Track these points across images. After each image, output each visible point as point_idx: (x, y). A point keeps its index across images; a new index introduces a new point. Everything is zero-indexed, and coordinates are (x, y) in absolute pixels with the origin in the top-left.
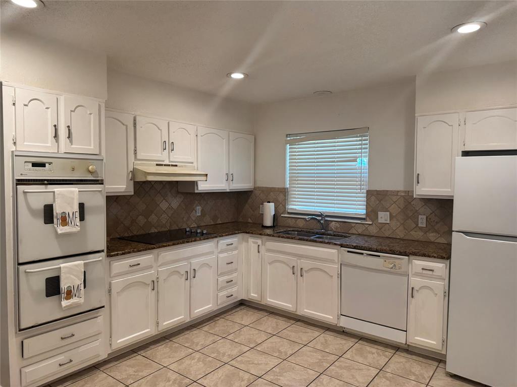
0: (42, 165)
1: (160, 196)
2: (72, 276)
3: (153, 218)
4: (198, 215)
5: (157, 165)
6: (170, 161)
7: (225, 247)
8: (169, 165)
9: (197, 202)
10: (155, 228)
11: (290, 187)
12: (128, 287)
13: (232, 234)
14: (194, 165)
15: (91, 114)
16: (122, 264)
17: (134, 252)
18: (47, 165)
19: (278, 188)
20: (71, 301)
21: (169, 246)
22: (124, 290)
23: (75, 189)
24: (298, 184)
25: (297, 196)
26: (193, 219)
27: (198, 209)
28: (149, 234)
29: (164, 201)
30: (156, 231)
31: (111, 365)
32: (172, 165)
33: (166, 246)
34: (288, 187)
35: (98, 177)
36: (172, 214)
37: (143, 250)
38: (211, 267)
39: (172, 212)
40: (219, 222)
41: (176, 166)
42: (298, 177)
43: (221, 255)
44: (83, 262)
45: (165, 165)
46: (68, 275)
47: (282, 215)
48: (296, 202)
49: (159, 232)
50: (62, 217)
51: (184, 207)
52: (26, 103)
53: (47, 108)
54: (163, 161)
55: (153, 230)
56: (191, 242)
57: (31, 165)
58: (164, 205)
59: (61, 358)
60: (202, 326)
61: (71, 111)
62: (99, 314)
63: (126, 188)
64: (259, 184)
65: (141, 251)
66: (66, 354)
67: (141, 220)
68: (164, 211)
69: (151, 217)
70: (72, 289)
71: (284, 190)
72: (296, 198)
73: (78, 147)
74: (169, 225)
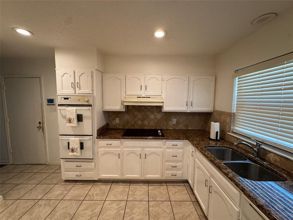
0: (68, 99)
1: (150, 112)
2: (74, 144)
3: (146, 122)
4: (174, 123)
5: (138, 97)
6: (145, 95)
7: (171, 146)
8: (145, 97)
9: (173, 116)
10: (147, 127)
11: (237, 113)
12: (105, 153)
13: (177, 139)
14: (161, 97)
15: (88, 76)
16: (103, 142)
17: (108, 138)
18: (69, 99)
19: (227, 112)
20: (74, 153)
21: (128, 139)
22: (104, 154)
23: (74, 108)
24: (242, 110)
25: (241, 120)
26: (170, 125)
27: (174, 120)
28: (143, 129)
29: (152, 114)
30: (147, 128)
31: (98, 184)
32: (147, 97)
33: (127, 139)
34: (235, 112)
35: (90, 103)
36: (157, 121)
37: (113, 138)
38: (160, 155)
39: (157, 120)
40: (190, 128)
41: (150, 97)
42: (243, 104)
43: (168, 150)
44: (79, 139)
45: (142, 97)
46: (72, 143)
47: (227, 133)
48: (240, 125)
49: (149, 129)
50: (69, 119)
51: (165, 119)
52: (63, 75)
53: (70, 76)
54: (142, 95)
55: (146, 128)
56: (144, 139)
57: (63, 99)
58: (152, 117)
59: (77, 173)
60: (152, 184)
61: (80, 76)
62: (93, 161)
63: (120, 108)
64: (218, 108)
65: (112, 138)
66: (80, 172)
67: (140, 122)
68: (152, 120)
69: (145, 121)
70: (74, 149)
71: (230, 114)
72: (240, 122)
73: (82, 91)
74: (155, 126)
